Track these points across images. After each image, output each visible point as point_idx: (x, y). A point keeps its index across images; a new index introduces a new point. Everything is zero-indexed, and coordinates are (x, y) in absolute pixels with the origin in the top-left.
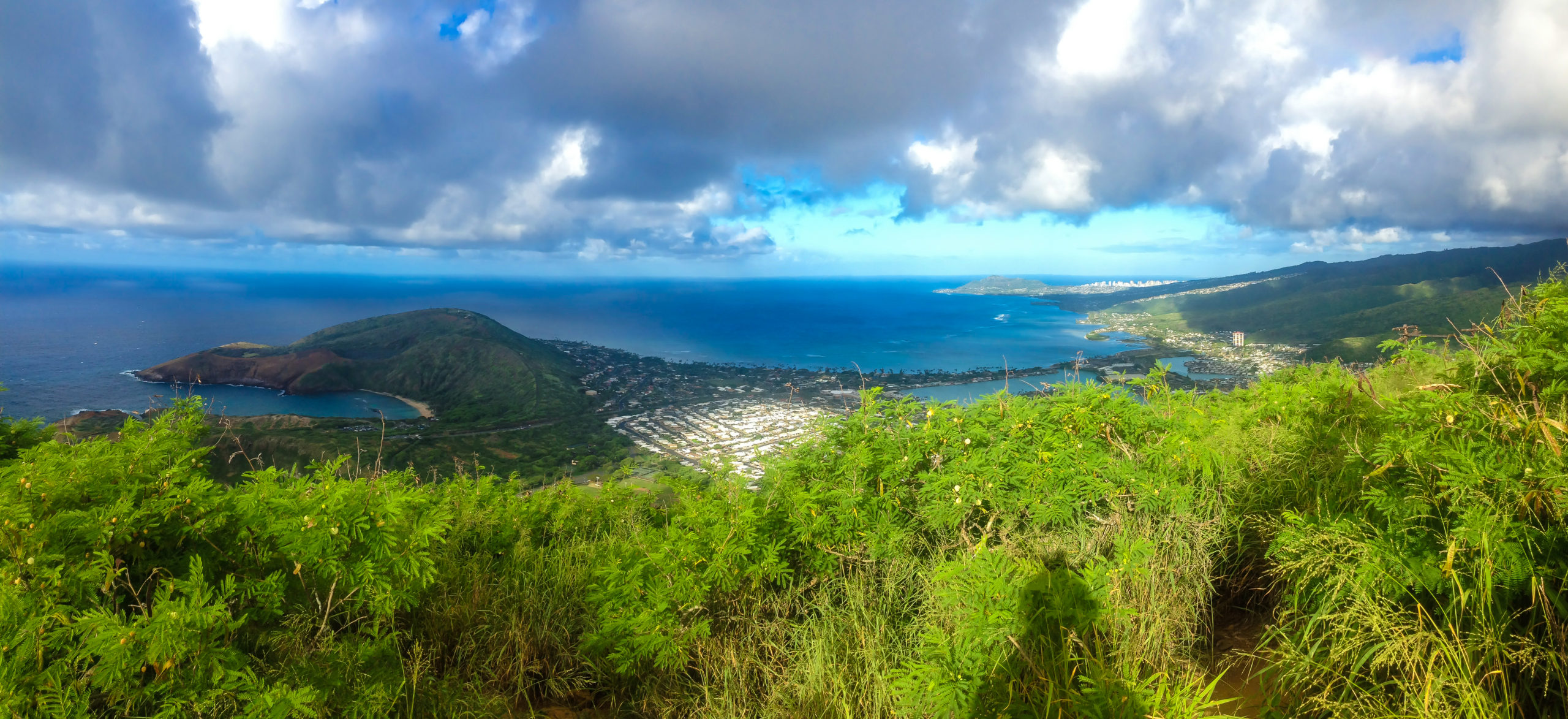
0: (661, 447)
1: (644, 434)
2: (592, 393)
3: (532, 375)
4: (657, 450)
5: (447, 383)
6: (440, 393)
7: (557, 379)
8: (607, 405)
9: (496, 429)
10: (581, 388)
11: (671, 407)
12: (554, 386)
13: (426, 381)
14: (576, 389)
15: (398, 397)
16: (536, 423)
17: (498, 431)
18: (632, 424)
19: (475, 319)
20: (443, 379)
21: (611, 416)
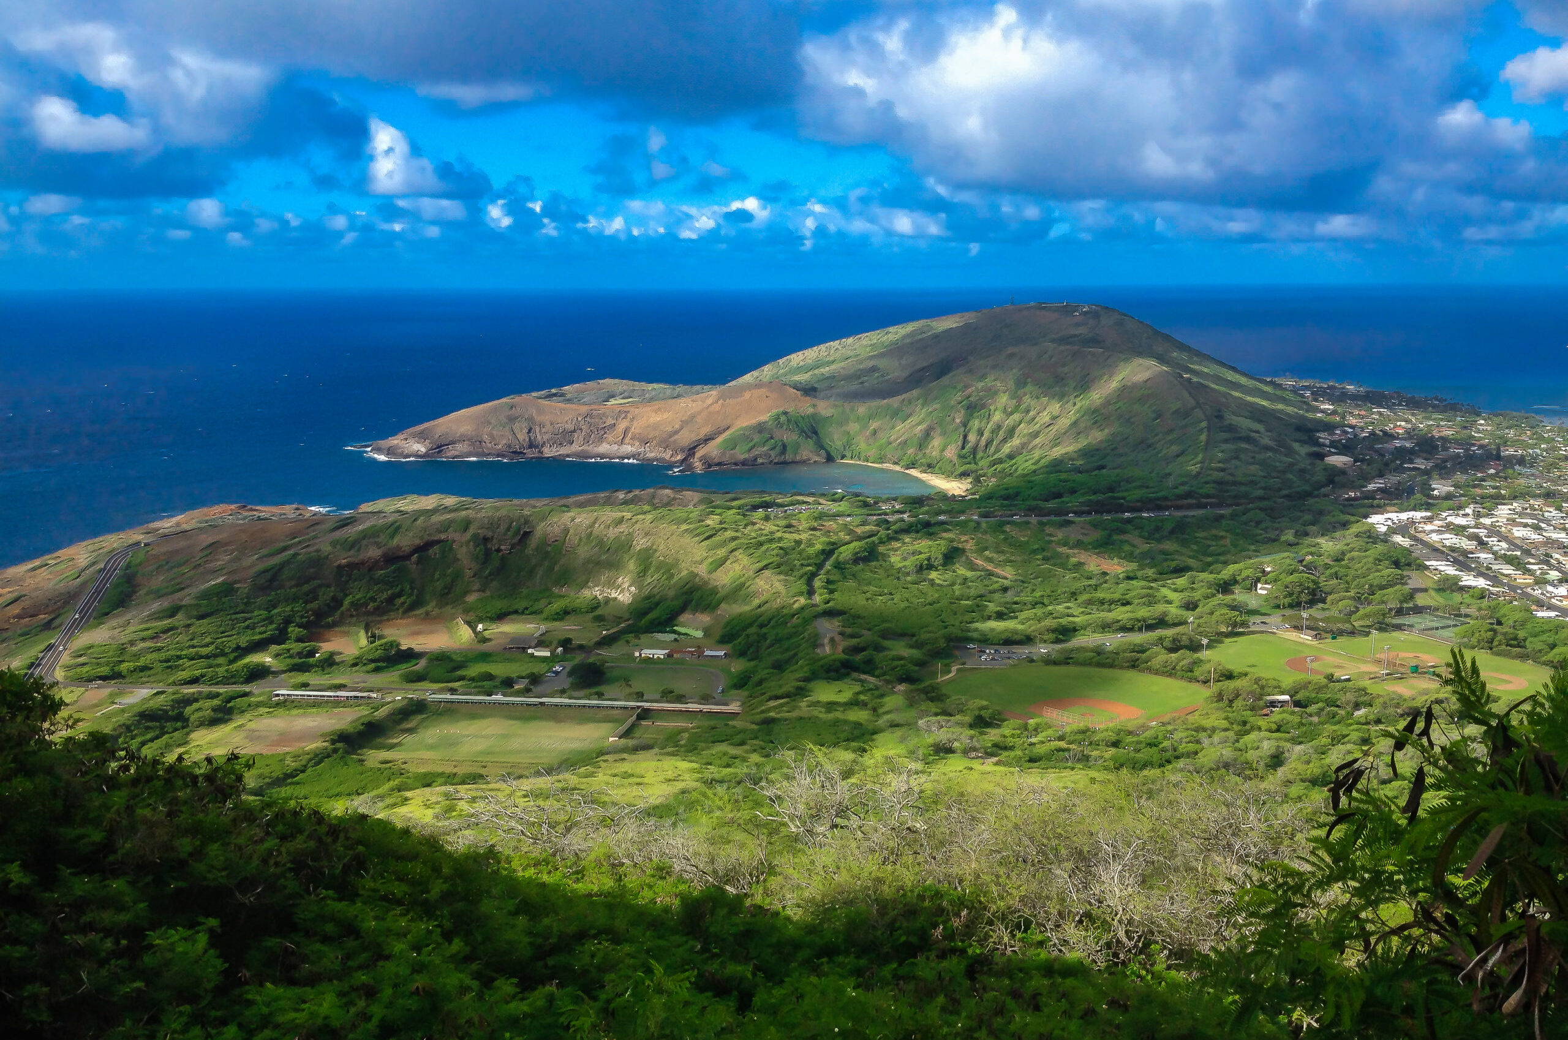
0: (1495, 579)
1: (1453, 549)
2: (1338, 460)
3: (1202, 416)
4: (1481, 583)
5: (1016, 442)
6: (1000, 461)
7: (1260, 427)
8: (1371, 487)
9: (1089, 513)
10: (1316, 449)
11: (1536, 503)
12: (1248, 439)
13: (972, 438)
14: (1302, 450)
15: (913, 472)
16: (1190, 507)
17: (1094, 517)
18: (1428, 527)
19: (1096, 315)
20: (1011, 433)
21: (1379, 509)
